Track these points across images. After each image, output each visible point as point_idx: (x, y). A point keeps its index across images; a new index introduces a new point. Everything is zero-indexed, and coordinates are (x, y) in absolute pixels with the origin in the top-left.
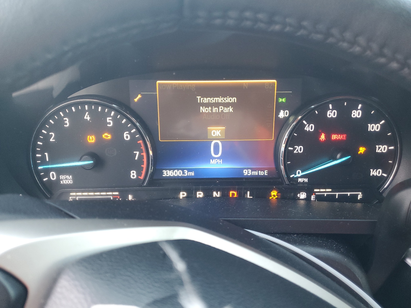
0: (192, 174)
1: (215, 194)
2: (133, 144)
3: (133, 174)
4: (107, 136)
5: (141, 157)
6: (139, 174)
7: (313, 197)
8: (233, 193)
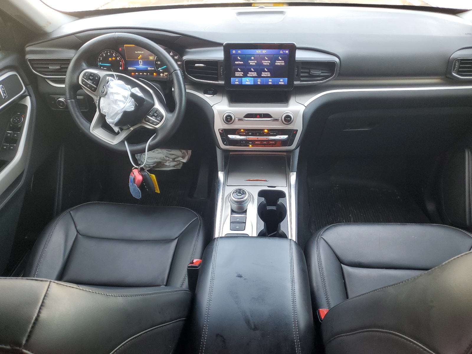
0: (135, 69)
1: (140, 74)
2: (120, 61)
3: (120, 68)
4: (114, 58)
5: (122, 64)
6: (122, 68)
7: (164, 75)
8: (145, 74)
